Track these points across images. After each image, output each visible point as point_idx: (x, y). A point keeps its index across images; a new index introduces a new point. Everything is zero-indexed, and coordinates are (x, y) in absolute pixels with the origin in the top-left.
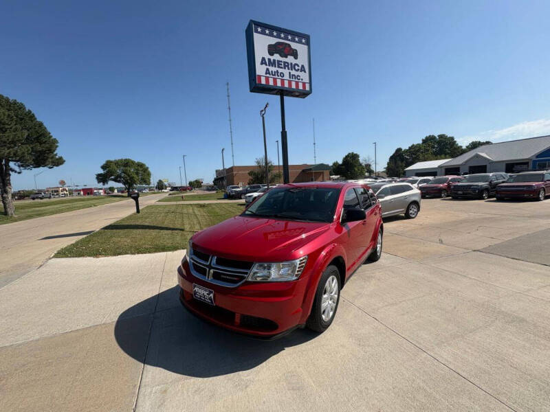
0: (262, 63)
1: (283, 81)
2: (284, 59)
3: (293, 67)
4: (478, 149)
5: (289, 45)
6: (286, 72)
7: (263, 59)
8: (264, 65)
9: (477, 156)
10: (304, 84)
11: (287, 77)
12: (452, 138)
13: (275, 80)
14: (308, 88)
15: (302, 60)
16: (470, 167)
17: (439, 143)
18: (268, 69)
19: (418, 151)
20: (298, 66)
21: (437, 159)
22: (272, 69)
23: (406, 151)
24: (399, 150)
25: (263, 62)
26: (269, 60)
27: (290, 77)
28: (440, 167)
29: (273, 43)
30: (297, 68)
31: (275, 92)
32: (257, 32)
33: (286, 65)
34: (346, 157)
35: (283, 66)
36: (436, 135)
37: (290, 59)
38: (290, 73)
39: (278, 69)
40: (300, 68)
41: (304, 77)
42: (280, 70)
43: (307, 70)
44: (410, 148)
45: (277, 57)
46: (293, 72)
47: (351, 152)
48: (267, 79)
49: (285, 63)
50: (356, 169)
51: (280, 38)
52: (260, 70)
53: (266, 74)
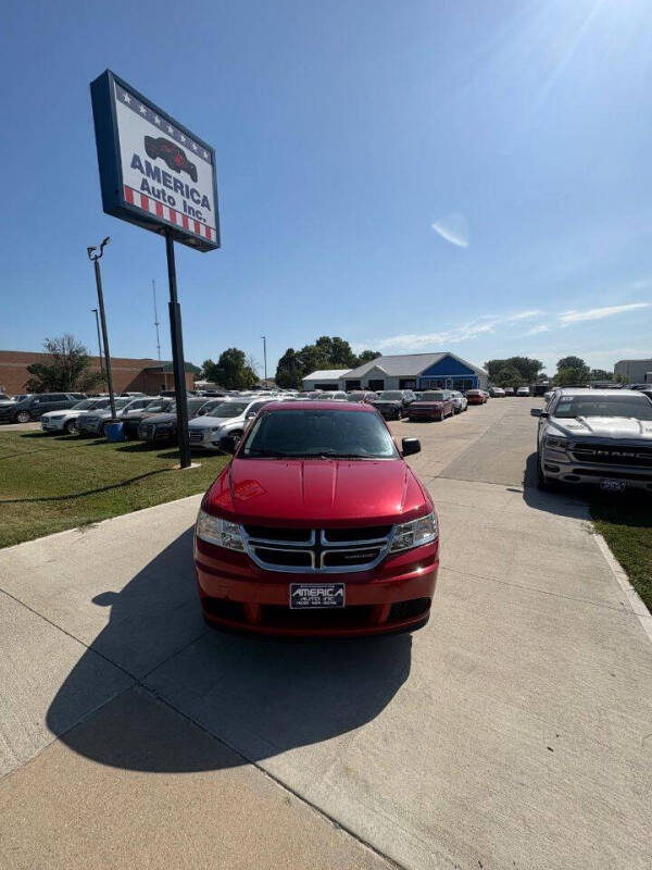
0: (133, 166)
1: (173, 213)
2: (173, 173)
3: (190, 193)
4: (376, 360)
5: (182, 153)
6: (178, 198)
7: (136, 158)
8: (137, 170)
9: (376, 369)
10: (208, 229)
11: (179, 207)
12: (347, 344)
13: (159, 206)
14: (214, 239)
15: (204, 186)
16: (370, 382)
17: (335, 347)
18: (145, 181)
19: (313, 355)
20: (198, 195)
21: (335, 369)
22: (152, 183)
23: (299, 354)
24: (290, 351)
25: (136, 162)
26: (148, 164)
27: (185, 210)
28: (341, 379)
29: (155, 137)
30: (196, 198)
31: (157, 227)
32: (122, 100)
33: (178, 186)
34: (225, 354)
35: (172, 185)
36: (331, 337)
37: (184, 177)
38: (185, 202)
39: (165, 188)
40: (201, 199)
41: (208, 216)
42: (169, 192)
43: (212, 208)
44: (304, 350)
45: (160, 164)
46: (190, 203)
47: (232, 347)
48: (145, 200)
49: (176, 181)
50: (241, 374)
51: (166, 131)
52: (131, 178)
53: (143, 188)
